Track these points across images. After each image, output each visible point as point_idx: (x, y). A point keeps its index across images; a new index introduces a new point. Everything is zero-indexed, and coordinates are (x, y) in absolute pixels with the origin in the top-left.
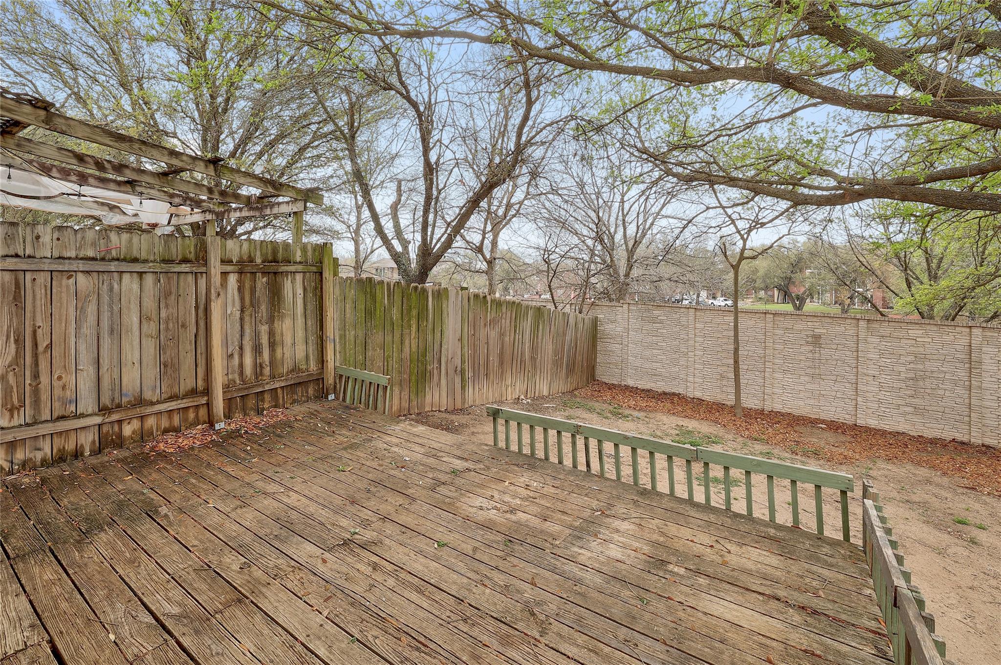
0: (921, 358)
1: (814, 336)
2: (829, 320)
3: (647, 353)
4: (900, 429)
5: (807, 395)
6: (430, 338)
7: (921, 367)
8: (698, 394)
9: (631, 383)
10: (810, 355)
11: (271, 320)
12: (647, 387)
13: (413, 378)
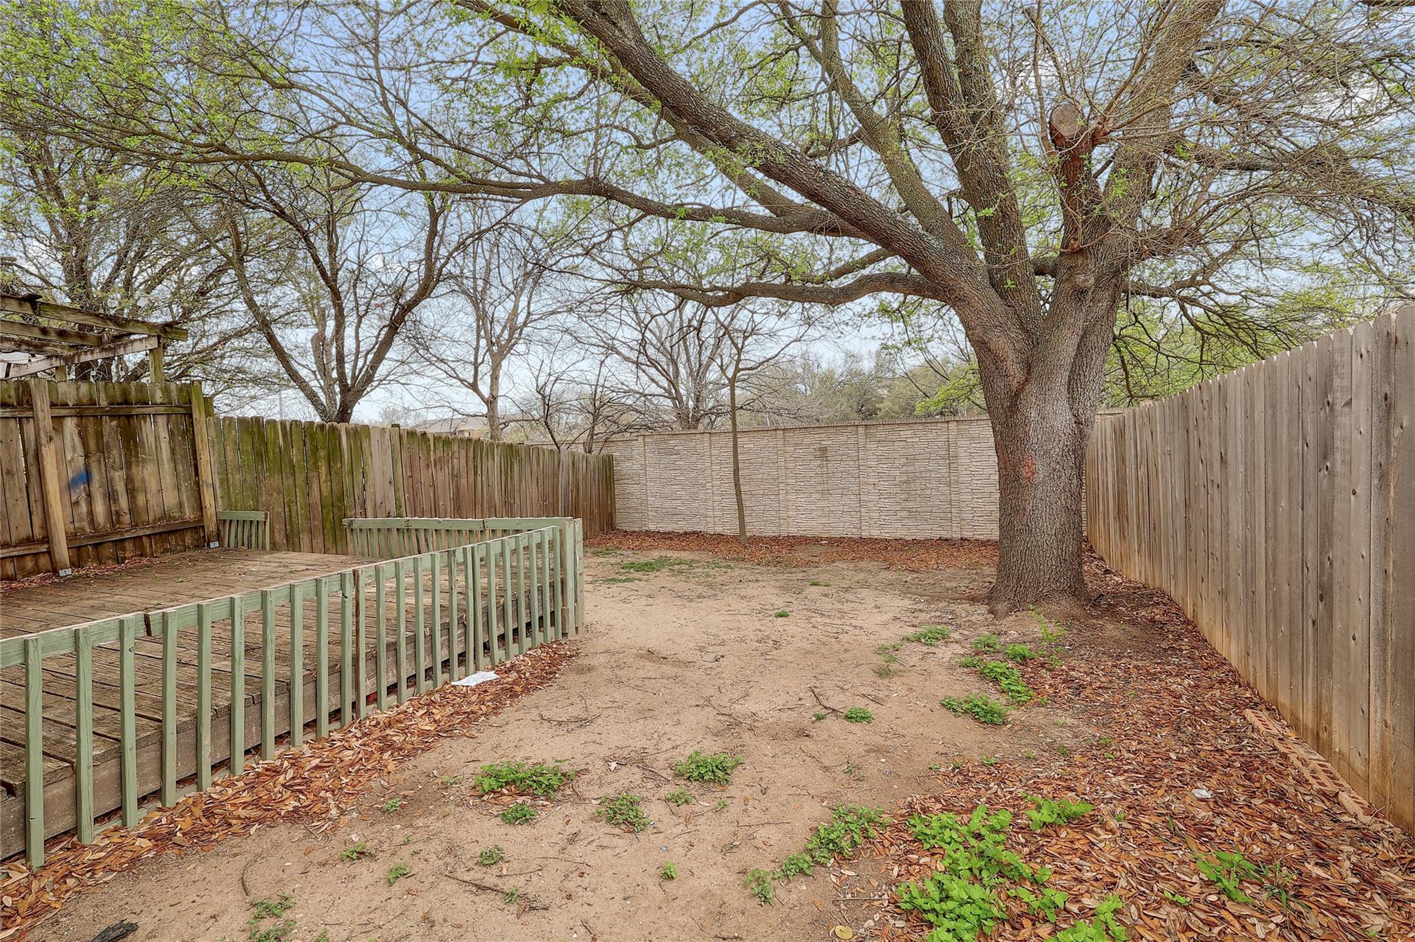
0: (911, 459)
1: (820, 449)
2: (832, 430)
3: (667, 490)
4: (898, 535)
5: (819, 513)
6: (347, 480)
7: (911, 468)
8: (719, 529)
9: (652, 527)
10: (818, 470)
11: (129, 465)
12: (669, 529)
13: (328, 525)
